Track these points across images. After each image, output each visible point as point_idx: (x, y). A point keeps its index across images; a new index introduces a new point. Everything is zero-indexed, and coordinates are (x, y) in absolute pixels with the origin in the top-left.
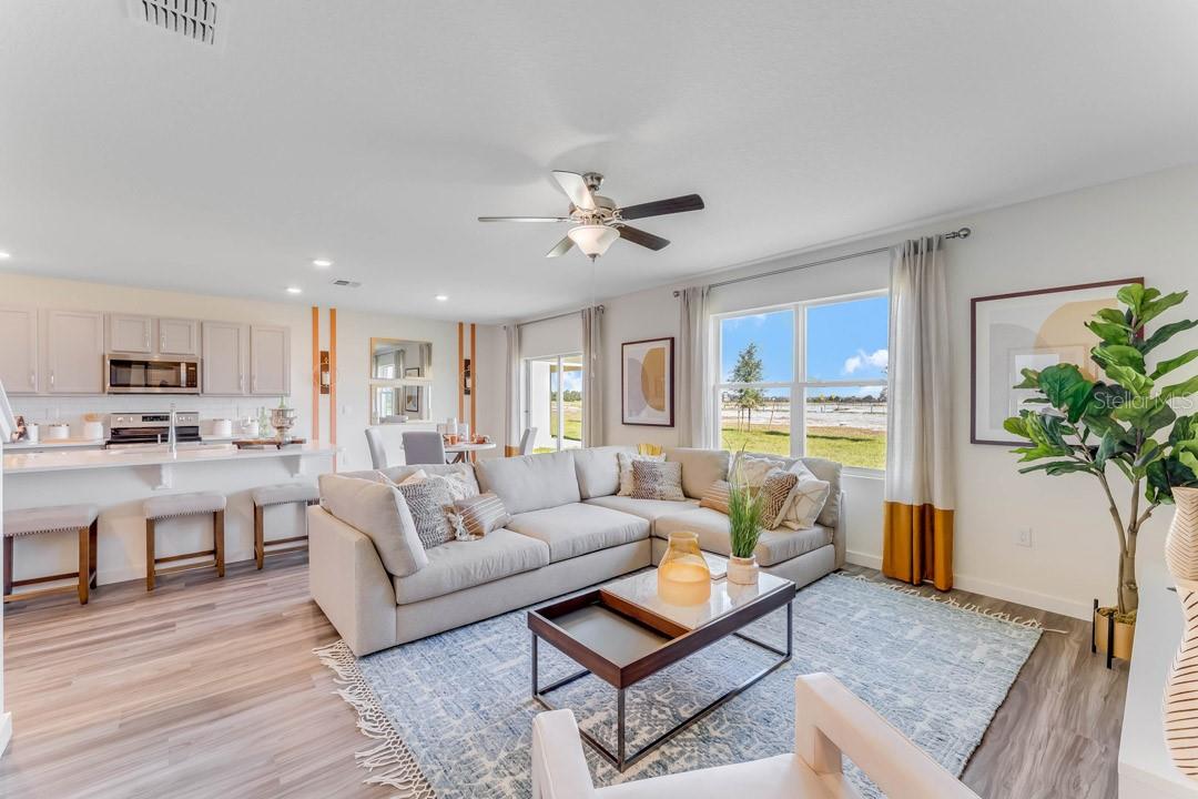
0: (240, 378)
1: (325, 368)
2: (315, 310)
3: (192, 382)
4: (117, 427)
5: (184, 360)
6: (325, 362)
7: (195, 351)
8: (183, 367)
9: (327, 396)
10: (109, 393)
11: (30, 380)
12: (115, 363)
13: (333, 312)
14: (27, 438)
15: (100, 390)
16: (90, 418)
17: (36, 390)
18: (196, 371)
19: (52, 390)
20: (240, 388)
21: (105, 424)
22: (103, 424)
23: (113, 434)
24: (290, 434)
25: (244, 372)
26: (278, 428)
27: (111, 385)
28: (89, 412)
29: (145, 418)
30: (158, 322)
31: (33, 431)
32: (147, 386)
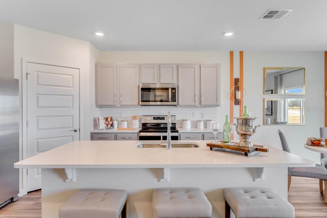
0: (195, 96)
1: (237, 88)
2: (232, 53)
3: (174, 99)
4: (144, 122)
5: (170, 86)
6: (237, 84)
7: (175, 81)
8: (170, 90)
9: (238, 106)
10: (141, 105)
11: (114, 99)
12: (143, 89)
13: (241, 53)
14: (113, 127)
15: (138, 104)
16: (134, 118)
17: (116, 104)
18: (175, 92)
19: (121, 104)
20: (195, 102)
21: (140, 121)
22: (139, 121)
23: (142, 126)
24: (253, 142)
25: (197, 93)
26: (242, 135)
27: (142, 101)
28: (134, 115)
29: (154, 118)
30: (159, 66)
31: (116, 123)
32: (155, 101)
